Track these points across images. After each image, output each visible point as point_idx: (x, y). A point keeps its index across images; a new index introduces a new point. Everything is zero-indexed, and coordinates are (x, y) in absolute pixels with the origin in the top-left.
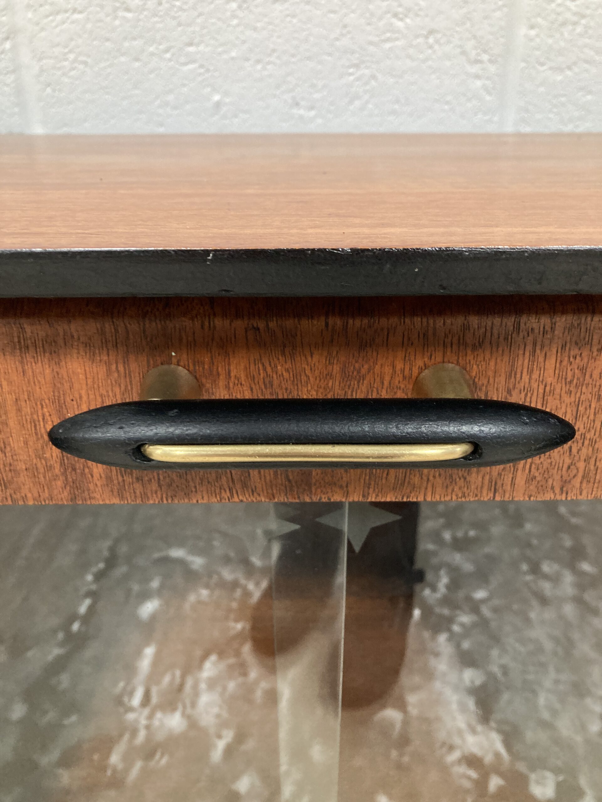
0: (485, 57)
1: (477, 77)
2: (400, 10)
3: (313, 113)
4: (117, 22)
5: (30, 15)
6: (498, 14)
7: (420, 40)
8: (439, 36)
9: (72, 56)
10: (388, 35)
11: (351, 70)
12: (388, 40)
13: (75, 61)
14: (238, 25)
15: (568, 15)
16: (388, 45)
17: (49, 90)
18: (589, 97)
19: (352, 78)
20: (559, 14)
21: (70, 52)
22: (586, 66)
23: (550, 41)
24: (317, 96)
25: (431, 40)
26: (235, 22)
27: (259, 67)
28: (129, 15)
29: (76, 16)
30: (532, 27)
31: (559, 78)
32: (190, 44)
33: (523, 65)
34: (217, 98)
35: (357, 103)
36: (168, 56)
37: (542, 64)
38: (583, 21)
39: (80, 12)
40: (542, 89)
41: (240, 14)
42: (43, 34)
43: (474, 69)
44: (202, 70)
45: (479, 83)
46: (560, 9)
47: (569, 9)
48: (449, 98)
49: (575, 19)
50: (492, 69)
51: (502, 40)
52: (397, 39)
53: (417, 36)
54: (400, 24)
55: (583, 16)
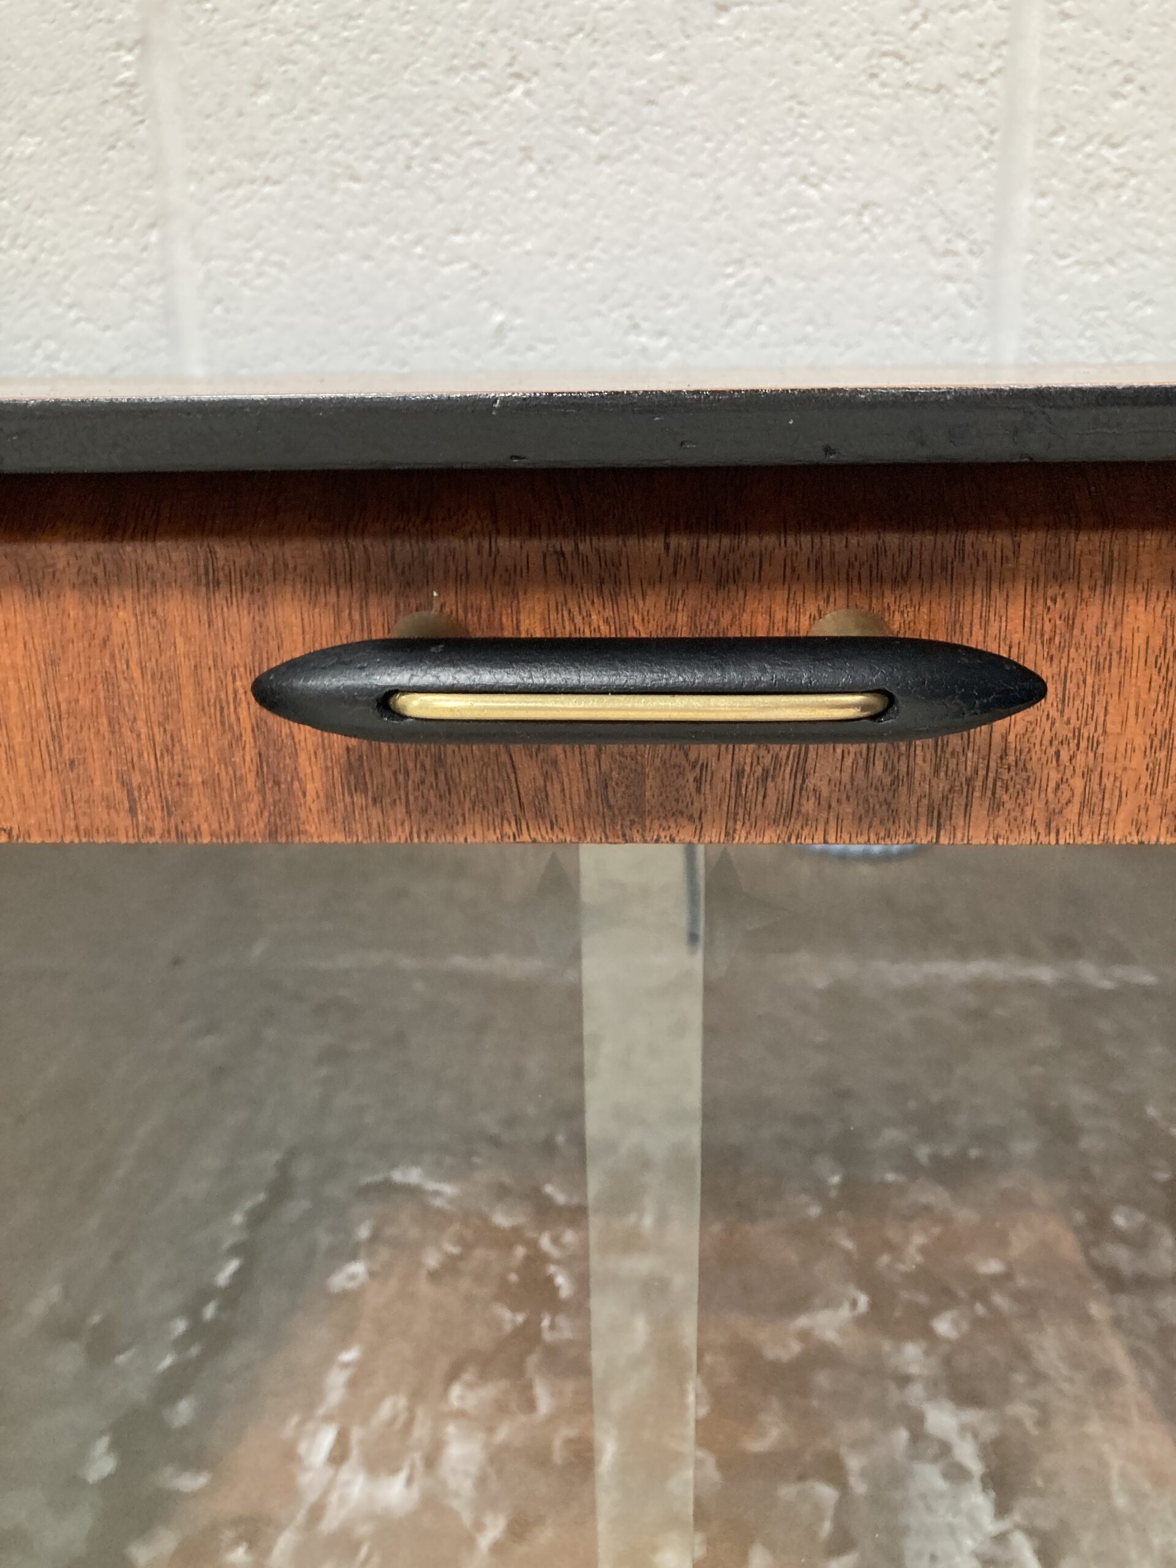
0: (961, 245)
1: (949, 278)
2: (813, 170)
3: (664, 341)
4: (336, 199)
5: (192, 188)
6: (980, 174)
7: (848, 218)
8: (880, 211)
9: (259, 254)
10: (793, 211)
11: (730, 270)
12: (792, 219)
14: (538, 199)
15: (1106, 172)
16: (792, 228)
17: (218, 310)
18: (1149, 311)
19: (731, 282)
20: (1088, 171)
21: (258, 246)
22: (1142, 258)
23: (1075, 217)
25: (866, 219)
26: (532, 194)
27: (572, 266)
28: (356, 187)
29: (268, 189)
30: (1043, 195)
31: (1095, 278)
32: (457, 231)
33: (1030, 257)
34: (499, 318)
35: (741, 324)
36: (419, 250)
37: (1062, 257)
38: (1133, 182)
39: (276, 183)
40: (1063, 298)
41: (541, 181)
42: (213, 219)
43: (945, 265)
44: (475, 273)
45: (952, 289)
46: (1090, 163)
48: (901, 314)
49: (1117, 177)
50: (975, 264)
51: (991, 217)
52: (808, 217)
53: (843, 213)
54: (812, 193)
55: (1133, 174)
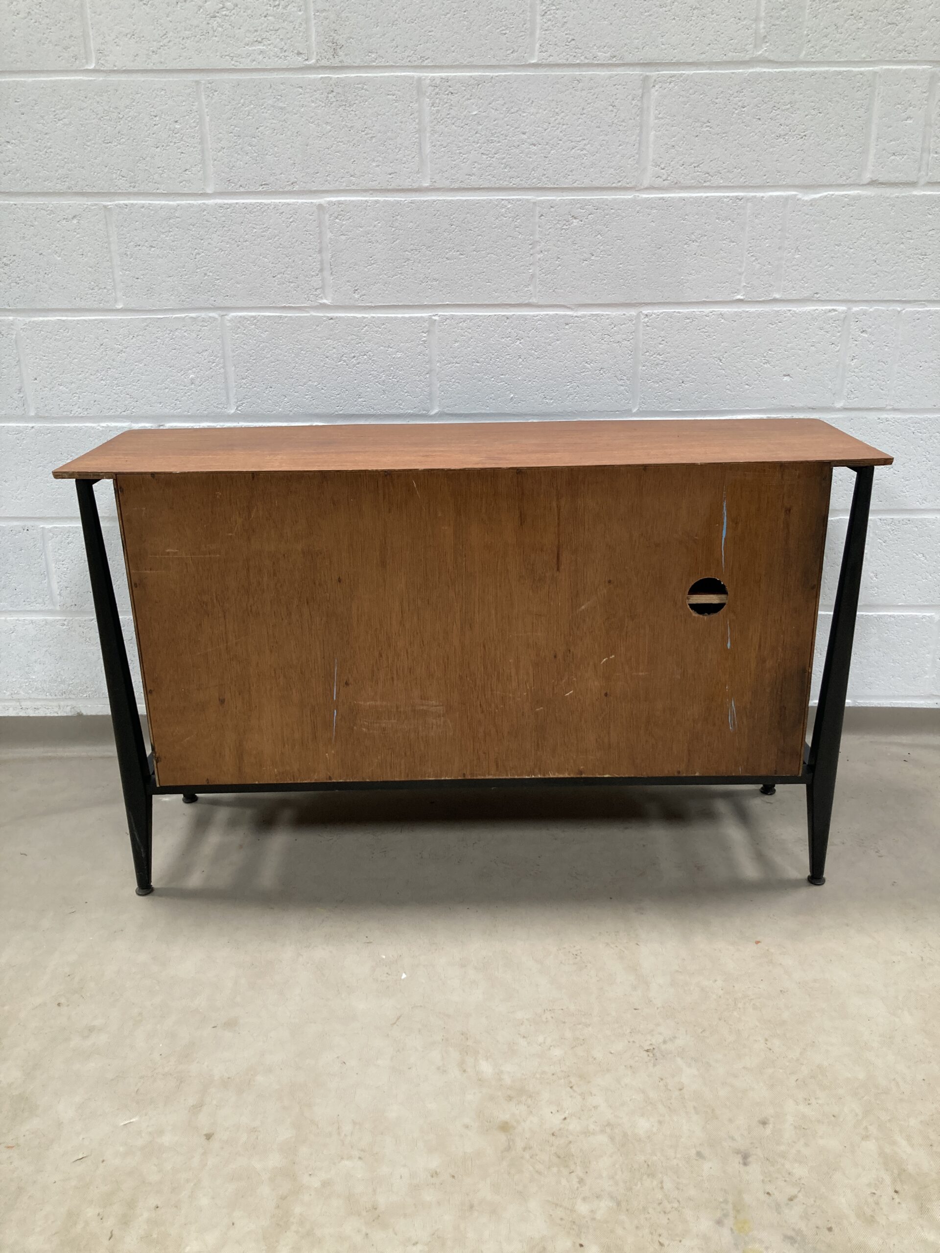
13: (455, 382)
24: (554, 394)
47: (659, 359)
